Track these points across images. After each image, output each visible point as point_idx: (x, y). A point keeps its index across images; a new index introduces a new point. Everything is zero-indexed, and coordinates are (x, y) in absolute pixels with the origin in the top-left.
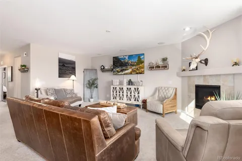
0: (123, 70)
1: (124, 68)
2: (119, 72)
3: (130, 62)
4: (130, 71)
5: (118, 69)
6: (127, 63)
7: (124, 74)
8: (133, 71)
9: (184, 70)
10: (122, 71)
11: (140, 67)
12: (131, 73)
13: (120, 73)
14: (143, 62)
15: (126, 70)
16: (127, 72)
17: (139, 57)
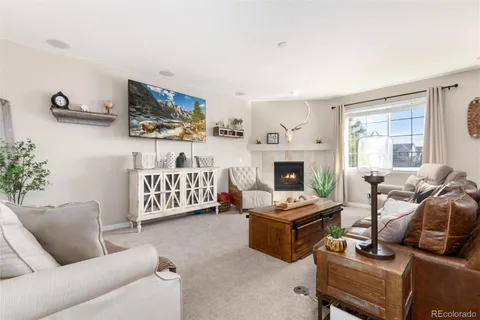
0: (163, 126)
1: (164, 121)
2: (151, 131)
3: (178, 109)
4: (178, 131)
5: (146, 122)
6: (172, 110)
7: (165, 138)
8: (185, 133)
9: (259, 143)
10: (159, 128)
11: (199, 127)
12: (181, 138)
13: (153, 135)
14: (203, 117)
15: (169, 128)
16: (171, 133)
17: (197, 104)
